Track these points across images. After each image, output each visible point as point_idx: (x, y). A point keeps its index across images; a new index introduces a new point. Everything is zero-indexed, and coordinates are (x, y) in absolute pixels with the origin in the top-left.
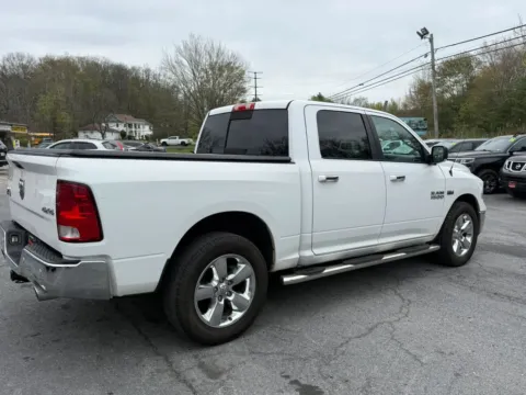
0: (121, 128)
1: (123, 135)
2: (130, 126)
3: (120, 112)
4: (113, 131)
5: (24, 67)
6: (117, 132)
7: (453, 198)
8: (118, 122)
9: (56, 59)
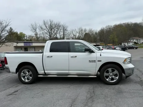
0: (135, 41)
1: (135, 43)
2: (137, 40)
3: (134, 36)
4: (132, 42)
5: (110, 28)
6: (133, 42)
7: (100, 64)
8: (133, 39)
9: (117, 25)
